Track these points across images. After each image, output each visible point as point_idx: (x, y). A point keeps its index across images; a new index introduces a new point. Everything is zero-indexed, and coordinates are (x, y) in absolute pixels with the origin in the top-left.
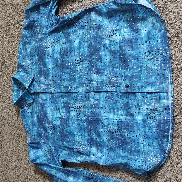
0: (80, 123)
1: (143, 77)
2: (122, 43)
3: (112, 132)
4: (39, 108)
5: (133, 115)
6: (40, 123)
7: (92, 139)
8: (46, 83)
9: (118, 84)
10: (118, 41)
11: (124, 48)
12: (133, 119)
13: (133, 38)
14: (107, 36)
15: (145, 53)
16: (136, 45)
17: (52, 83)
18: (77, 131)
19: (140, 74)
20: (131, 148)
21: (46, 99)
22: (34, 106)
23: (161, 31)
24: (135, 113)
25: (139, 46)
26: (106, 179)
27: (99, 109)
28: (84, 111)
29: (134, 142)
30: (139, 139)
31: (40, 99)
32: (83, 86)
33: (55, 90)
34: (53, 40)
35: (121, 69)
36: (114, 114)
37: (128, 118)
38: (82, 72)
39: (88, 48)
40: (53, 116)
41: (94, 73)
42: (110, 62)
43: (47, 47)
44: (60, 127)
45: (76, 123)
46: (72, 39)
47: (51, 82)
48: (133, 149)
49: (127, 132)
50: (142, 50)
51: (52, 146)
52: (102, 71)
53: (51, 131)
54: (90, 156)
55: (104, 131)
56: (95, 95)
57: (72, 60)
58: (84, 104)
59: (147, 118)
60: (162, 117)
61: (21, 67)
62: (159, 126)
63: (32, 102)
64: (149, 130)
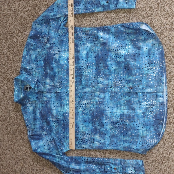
0: (85, 117)
1: (144, 82)
2: (127, 56)
3: (115, 123)
4: (43, 105)
5: (134, 109)
6: (43, 118)
7: (96, 129)
8: (52, 84)
9: (122, 86)
10: (123, 54)
11: (128, 60)
12: (134, 112)
13: (136, 53)
14: (114, 50)
15: (146, 64)
16: (139, 58)
17: (58, 84)
18: (82, 123)
19: (141, 79)
21: (51, 98)
23: (159, 49)
24: (136, 108)
25: (141, 59)
27: (104, 105)
28: (89, 107)
29: (135, 129)
30: (139, 127)
32: (89, 87)
33: (60, 90)
35: (124, 75)
36: (117, 109)
37: (130, 111)
38: (88, 76)
39: (96, 58)
40: (57, 111)
41: (101, 78)
42: (115, 70)
44: (63, 121)
45: (81, 116)
46: (80, 50)
48: (133, 134)
49: (128, 122)
50: (143, 62)
52: (108, 76)
53: (55, 124)
55: (108, 122)
56: (100, 94)
57: (79, 66)
58: (89, 101)
59: (146, 111)
60: (158, 110)
61: (24, 70)
62: (156, 116)
63: (35, 100)
64: (148, 120)
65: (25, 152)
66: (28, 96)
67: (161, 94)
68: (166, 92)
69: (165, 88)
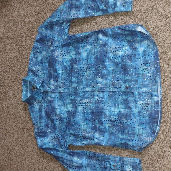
0: (85, 115)
1: (140, 81)
2: (123, 57)
3: (113, 121)
4: (48, 105)
5: (131, 108)
6: (48, 116)
7: (95, 127)
8: (56, 84)
9: (120, 86)
10: (120, 55)
11: (125, 60)
12: (130, 110)
13: (133, 54)
14: (112, 51)
15: (141, 65)
16: (135, 59)
17: (62, 85)
18: (83, 121)
19: (137, 79)
20: (129, 132)
21: (55, 97)
22: (42, 103)
23: (154, 50)
24: (132, 106)
25: (136, 59)
26: (106, 156)
27: (102, 104)
28: (89, 106)
29: (131, 127)
30: (135, 125)
31: (49, 97)
32: (89, 87)
33: (63, 90)
34: (63, 52)
35: (122, 75)
36: (115, 108)
37: (127, 110)
38: (88, 77)
39: (95, 59)
40: (61, 110)
41: (100, 78)
42: (113, 70)
43: (58, 57)
44: (66, 119)
45: (82, 115)
46: (81, 52)
47: (60, 84)
48: (130, 132)
49: (125, 120)
50: (139, 62)
51: (59, 134)
52: (106, 76)
54: (93, 140)
55: (107, 120)
56: (99, 94)
57: (80, 67)
58: (89, 100)
59: (142, 110)
60: (153, 108)
61: (31, 72)
62: (151, 115)
63: (41, 99)
64: (143, 118)
65: (33, 148)
66: (34, 95)
67: (156, 93)
68: (161, 91)
69: (159, 87)
